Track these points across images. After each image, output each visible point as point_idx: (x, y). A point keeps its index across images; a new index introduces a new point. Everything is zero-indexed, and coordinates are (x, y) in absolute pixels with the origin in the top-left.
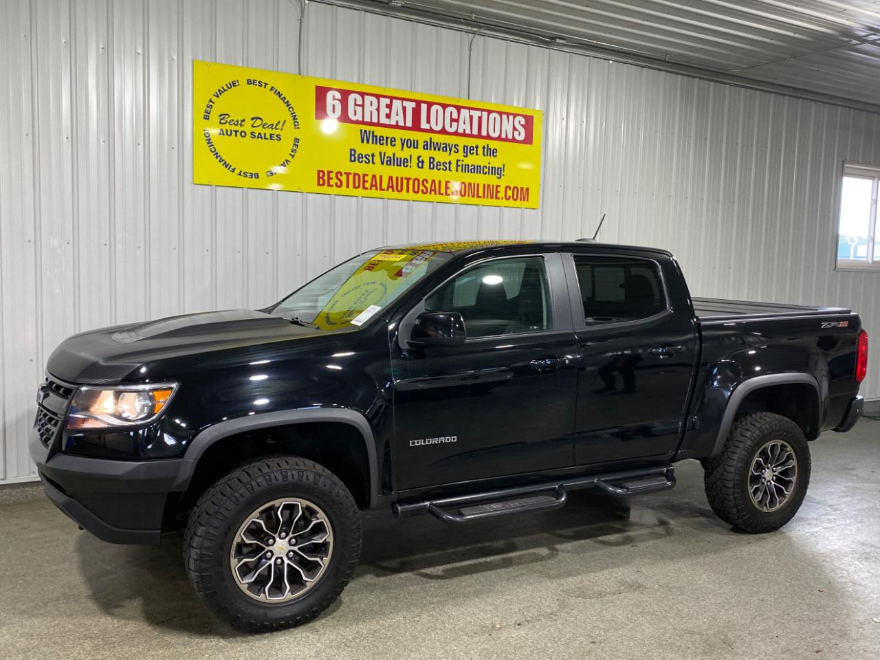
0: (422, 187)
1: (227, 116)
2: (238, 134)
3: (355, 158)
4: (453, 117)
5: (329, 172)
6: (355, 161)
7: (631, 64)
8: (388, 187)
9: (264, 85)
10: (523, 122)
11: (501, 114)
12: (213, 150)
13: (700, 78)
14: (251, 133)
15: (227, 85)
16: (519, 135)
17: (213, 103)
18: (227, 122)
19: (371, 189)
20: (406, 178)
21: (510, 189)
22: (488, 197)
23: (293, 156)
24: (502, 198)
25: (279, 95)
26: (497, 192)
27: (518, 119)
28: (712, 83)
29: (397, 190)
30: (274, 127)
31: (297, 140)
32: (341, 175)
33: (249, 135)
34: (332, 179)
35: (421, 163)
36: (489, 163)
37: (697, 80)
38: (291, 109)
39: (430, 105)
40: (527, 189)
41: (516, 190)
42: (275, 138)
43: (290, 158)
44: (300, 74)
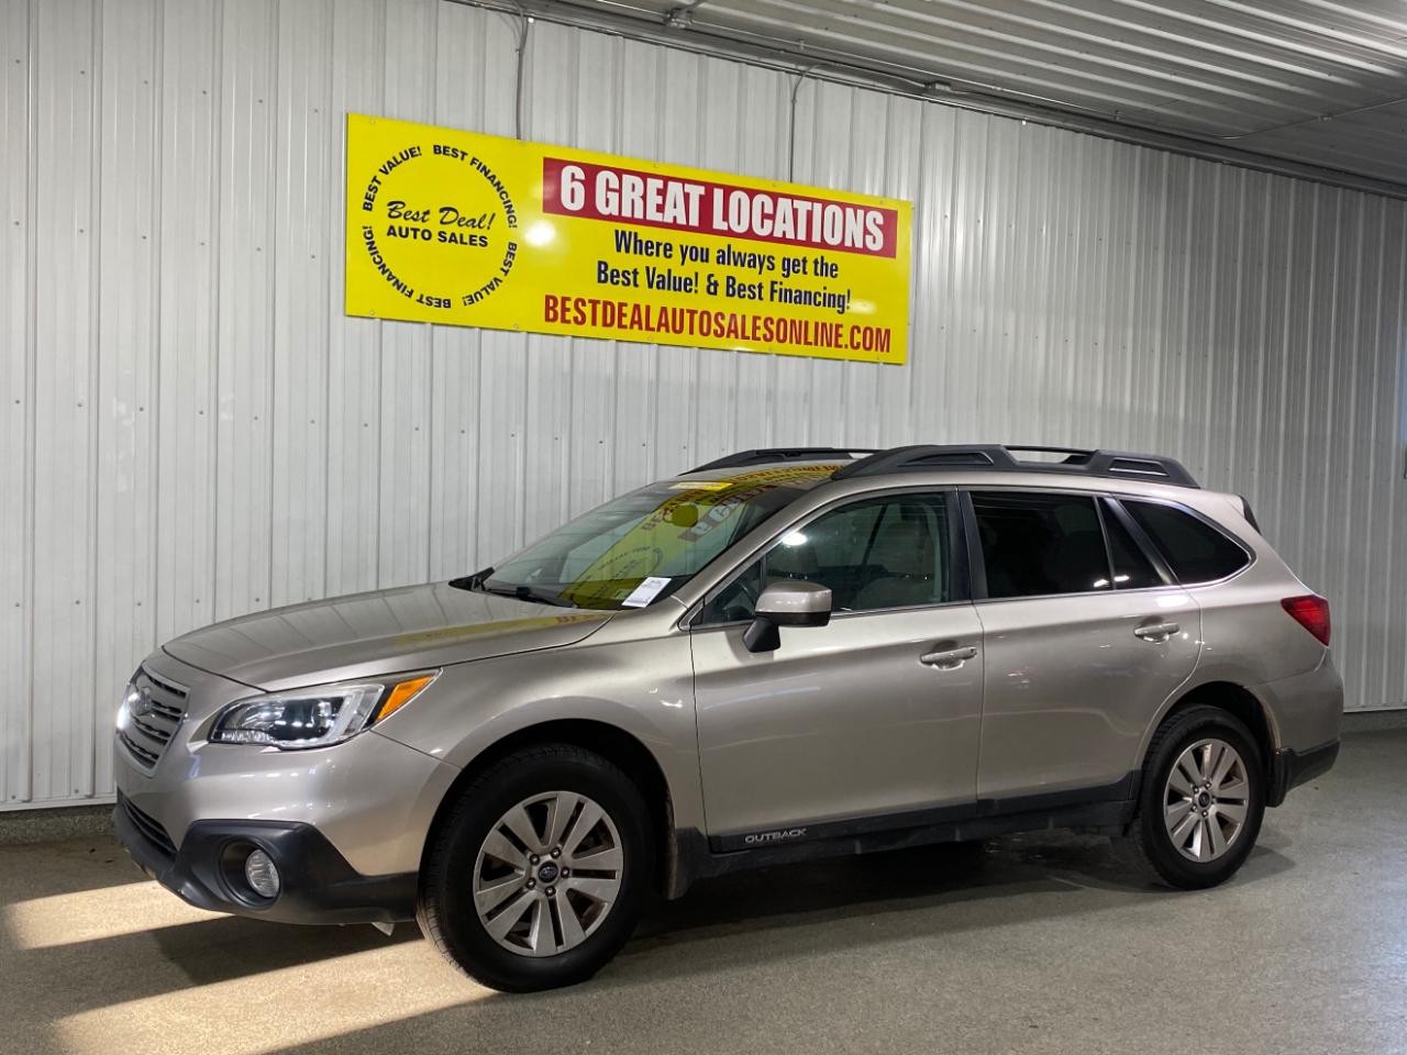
0: (714, 326)
1: (400, 206)
2: (419, 234)
3: (606, 276)
4: (766, 211)
5: (565, 300)
6: (605, 281)
7: (1059, 127)
8: (660, 325)
9: (460, 155)
10: (880, 220)
11: (843, 206)
12: (378, 260)
13: (1172, 152)
14: (440, 234)
15: (401, 155)
16: (874, 242)
17: (379, 183)
18: (400, 214)
19: (631, 327)
20: (688, 311)
21: (859, 332)
22: (822, 344)
23: (506, 272)
24: (846, 346)
25: (485, 171)
26: (838, 335)
27: (871, 215)
28: (1192, 160)
29: (675, 331)
30: (477, 223)
31: (513, 246)
32: (584, 304)
33: (435, 236)
34: (568, 310)
35: (712, 287)
36: (825, 288)
37: (1166, 155)
38: (504, 195)
39: (728, 190)
40: (888, 332)
41: (868, 332)
42: (478, 242)
43: (501, 275)
44: (519, 137)
